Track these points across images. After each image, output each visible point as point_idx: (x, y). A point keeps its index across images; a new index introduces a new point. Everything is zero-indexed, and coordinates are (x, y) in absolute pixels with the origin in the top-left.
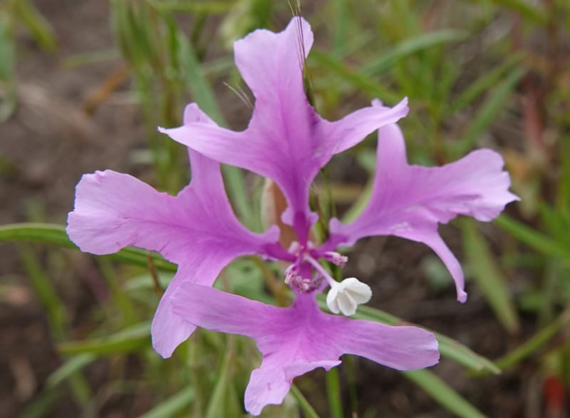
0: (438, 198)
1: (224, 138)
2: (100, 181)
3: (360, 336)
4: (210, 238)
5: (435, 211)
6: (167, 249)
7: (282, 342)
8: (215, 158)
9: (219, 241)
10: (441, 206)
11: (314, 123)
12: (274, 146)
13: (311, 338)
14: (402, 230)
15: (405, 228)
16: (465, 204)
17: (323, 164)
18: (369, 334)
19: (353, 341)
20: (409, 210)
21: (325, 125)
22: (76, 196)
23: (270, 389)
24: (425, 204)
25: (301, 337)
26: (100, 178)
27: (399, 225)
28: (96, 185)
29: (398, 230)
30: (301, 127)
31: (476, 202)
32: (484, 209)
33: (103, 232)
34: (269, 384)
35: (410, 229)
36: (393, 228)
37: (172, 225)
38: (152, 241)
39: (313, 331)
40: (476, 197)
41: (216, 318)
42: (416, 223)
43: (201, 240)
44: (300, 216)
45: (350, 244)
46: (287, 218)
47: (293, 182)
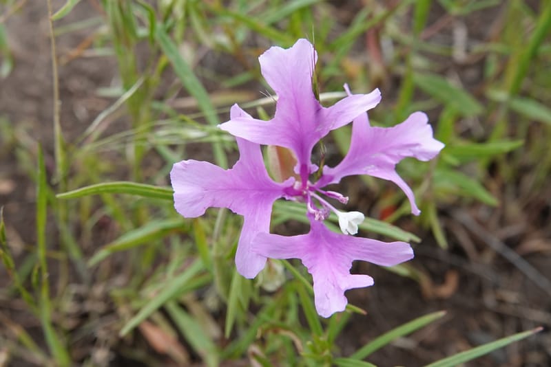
0: (392, 148)
1: (260, 127)
2: (186, 167)
3: (364, 248)
4: (256, 193)
5: (391, 156)
6: (233, 205)
7: (316, 258)
8: (257, 142)
9: (261, 193)
10: (395, 153)
11: (318, 110)
12: (291, 127)
13: (330, 251)
14: (372, 171)
15: (374, 169)
16: (410, 150)
17: (323, 135)
18: (370, 247)
19: (359, 252)
20: (374, 157)
21: (325, 110)
22: (171, 179)
23: (328, 298)
24: (384, 152)
25: (325, 252)
26: (186, 165)
27: (369, 168)
28: (183, 170)
29: (369, 171)
30: (309, 114)
31: (417, 148)
32: (424, 153)
33: (195, 202)
34: (326, 295)
35: (377, 170)
36: (364, 169)
37: (234, 189)
38: (224, 202)
39: (329, 245)
40: (417, 145)
41: (278, 251)
42: (380, 165)
43: (252, 195)
44: (304, 168)
45: (336, 181)
46: (297, 170)
47: (301, 147)
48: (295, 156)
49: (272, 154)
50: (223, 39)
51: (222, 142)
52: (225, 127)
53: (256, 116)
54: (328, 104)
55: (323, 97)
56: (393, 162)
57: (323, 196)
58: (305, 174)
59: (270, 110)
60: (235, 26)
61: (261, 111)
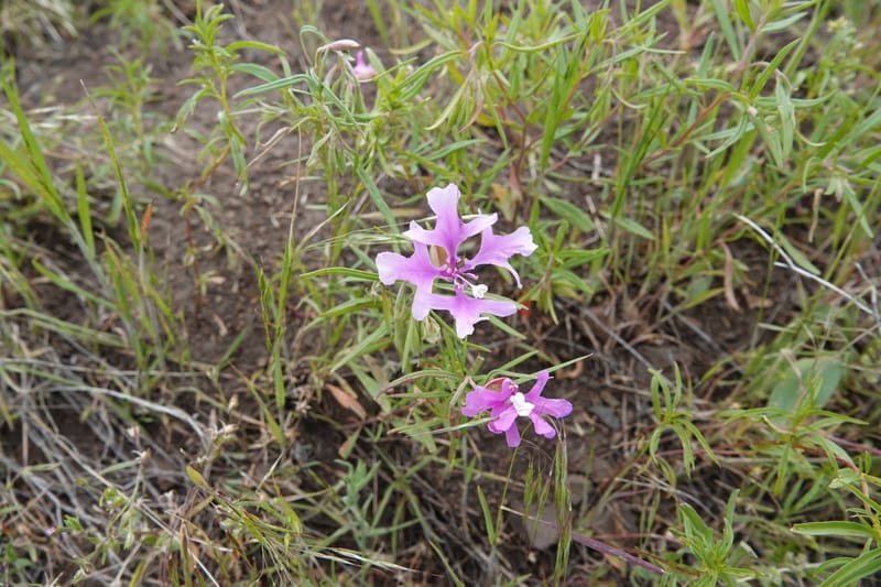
0: (506, 248)
1: (427, 234)
3: (487, 305)
4: (424, 272)
5: (506, 253)
6: (410, 279)
8: (425, 243)
9: (426, 273)
10: (508, 251)
11: (461, 225)
12: (445, 234)
16: (517, 250)
18: (491, 304)
19: (484, 307)
20: (495, 253)
21: (465, 225)
23: (463, 328)
24: (502, 250)
25: (463, 308)
26: (384, 255)
27: (493, 260)
28: (383, 257)
30: (456, 227)
31: (522, 248)
32: (526, 251)
33: (389, 277)
35: (497, 261)
36: (490, 261)
37: (411, 270)
38: (405, 277)
40: (523, 246)
42: (500, 258)
43: (421, 274)
44: (453, 259)
45: (473, 268)
46: (448, 260)
47: (451, 247)
48: (448, 253)
49: (433, 251)
50: (400, 168)
51: (400, 245)
52: (406, 234)
53: (425, 228)
54: (466, 221)
55: (464, 217)
56: (507, 257)
57: (465, 277)
58: (453, 263)
59: (433, 224)
60: (408, 161)
61: (427, 224)
